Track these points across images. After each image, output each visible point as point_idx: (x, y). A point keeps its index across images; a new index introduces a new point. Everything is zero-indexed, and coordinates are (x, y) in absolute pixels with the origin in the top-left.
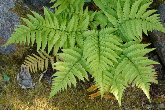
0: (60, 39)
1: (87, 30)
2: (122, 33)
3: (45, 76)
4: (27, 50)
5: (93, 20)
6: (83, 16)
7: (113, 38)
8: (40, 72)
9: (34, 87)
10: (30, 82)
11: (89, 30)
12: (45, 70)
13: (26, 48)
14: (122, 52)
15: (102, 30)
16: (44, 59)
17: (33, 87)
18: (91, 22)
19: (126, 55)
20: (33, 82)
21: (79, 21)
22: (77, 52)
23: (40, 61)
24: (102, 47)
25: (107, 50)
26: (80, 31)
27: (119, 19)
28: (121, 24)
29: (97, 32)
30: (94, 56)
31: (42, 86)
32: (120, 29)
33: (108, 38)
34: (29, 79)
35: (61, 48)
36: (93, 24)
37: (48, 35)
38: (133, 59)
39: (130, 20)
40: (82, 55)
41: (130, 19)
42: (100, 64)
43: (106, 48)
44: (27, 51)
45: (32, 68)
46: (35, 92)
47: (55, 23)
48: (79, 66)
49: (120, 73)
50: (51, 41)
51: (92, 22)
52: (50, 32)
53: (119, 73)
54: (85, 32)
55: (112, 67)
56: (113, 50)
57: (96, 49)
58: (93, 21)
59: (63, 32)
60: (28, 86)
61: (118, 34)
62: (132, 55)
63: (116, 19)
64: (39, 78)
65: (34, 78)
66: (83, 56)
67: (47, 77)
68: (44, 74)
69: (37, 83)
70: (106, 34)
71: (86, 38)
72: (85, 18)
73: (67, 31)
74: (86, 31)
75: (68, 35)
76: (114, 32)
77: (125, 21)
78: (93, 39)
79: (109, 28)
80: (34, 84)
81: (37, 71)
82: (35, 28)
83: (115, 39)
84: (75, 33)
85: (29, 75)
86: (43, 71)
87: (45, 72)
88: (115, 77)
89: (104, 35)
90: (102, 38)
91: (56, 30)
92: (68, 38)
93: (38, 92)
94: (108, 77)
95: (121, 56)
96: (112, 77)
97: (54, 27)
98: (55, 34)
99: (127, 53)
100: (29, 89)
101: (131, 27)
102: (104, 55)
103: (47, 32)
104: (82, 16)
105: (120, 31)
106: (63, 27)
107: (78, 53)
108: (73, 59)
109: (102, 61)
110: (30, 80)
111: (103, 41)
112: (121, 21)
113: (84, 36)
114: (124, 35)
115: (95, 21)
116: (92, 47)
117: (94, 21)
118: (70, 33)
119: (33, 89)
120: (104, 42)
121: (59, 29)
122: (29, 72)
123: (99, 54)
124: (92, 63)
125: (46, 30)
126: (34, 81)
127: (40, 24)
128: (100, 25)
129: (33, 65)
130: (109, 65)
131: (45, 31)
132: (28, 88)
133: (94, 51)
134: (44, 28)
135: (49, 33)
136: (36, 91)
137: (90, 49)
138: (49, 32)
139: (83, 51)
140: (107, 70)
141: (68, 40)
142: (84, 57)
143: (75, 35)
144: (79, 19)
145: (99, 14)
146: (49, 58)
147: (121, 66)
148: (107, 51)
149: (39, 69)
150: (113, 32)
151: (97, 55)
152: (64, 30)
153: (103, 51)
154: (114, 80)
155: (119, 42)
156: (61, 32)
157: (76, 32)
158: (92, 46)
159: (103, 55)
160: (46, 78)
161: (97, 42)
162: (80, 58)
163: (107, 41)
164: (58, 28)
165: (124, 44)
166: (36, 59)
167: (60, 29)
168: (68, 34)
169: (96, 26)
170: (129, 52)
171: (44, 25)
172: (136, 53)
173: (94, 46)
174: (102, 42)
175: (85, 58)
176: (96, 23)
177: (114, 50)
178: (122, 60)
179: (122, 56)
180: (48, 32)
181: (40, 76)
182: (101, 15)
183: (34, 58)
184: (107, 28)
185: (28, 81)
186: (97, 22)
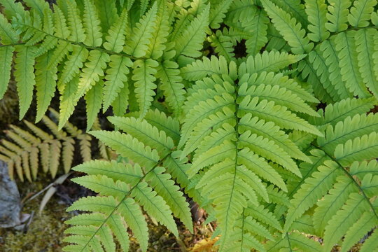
0: (105, 80)
1: (200, 54)
2: (318, 75)
3: (58, 194)
4: (12, 106)
5: (223, 26)
6: (190, 7)
7: (288, 89)
8: (45, 178)
9: (23, 226)
10: (12, 208)
11: (204, 58)
12: (64, 173)
13: (10, 100)
14: (315, 140)
15: (250, 58)
16: (62, 141)
17: (22, 223)
18: (214, 31)
19: (328, 149)
20: (22, 210)
21: (174, 23)
22: (161, 127)
23: (49, 144)
24: (246, 119)
25: (266, 131)
26: (176, 59)
27: (309, 27)
28: (316, 44)
29: (233, 64)
30: (216, 150)
31: (49, 225)
32: (311, 60)
33: (269, 86)
34: (12, 198)
35: (104, 111)
36: (222, 37)
37: (61, 66)
38: (355, 167)
39: (349, 32)
40: (177, 138)
41: (350, 27)
42: (239, 180)
43: (262, 121)
44: (11, 110)
45: (22, 165)
46: (25, 243)
47: (89, 25)
48: (164, 180)
49: (306, 212)
50: (72, 85)
51: (219, 32)
52: (70, 53)
53: (304, 214)
54: (193, 63)
55: (280, 190)
56: (284, 130)
57: (226, 125)
58: (221, 29)
59: (116, 59)
60: (6, 219)
61: (304, 76)
62: (351, 151)
63: (300, 25)
64: (41, 198)
65: (28, 195)
66: (180, 144)
67: (66, 196)
68: (59, 187)
69: (35, 214)
70: (264, 73)
71: (194, 83)
72: (195, 16)
73: (129, 56)
74: (196, 59)
75: (131, 69)
76: (290, 67)
77: (332, 34)
78: (218, 87)
79: (272, 52)
80: (27, 216)
81: (38, 176)
82: (16, 39)
83: (294, 91)
84: (157, 64)
85: (13, 185)
86: (58, 176)
87: (61, 180)
88: (287, 225)
89: (256, 74)
90: (249, 86)
91: (90, 50)
92: (133, 78)
93: (34, 242)
94: (264, 224)
95: (312, 152)
96: (277, 225)
97: (82, 38)
98: (88, 61)
99: (334, 142)
100: (9, 229)
101: (353, 55)
102: (254, 149)
103: (56, 52)
104: (187, 9)
105: (310, 65)
106: (117, 40)
107: (163, 133)
108: (146, 154)
109: (243, 168)
110: (14, 201)
111: (252, 97)
112: (317, 34)
113: (189, 77)
114: (322, 80)
115: (228, 28)
116: (212, 116)
117: (225, 29)
118: (138, 63)
119: (20, 231)
120: (256, 99)
121: (102, 47)
122: (11, 177)
123: (235, 143)
124: (207, 174)
125: (56, 47)
126: (25, 206)
127: (35, 26)
128: (243, 41)
129: (27, 156)
130: (269, 183)
131: (51, 51)
132: (6, 226)
133: (220, 130)
134: (49, 39)
135: (66, 59)
136: (29, 238)
137: (207, 123)
138: (66, 53)
139: (181, 125)
140: (262, 202)
141: (131, 84)
142: (182, 149)
143: (155, 71)
144: (176, 19)
145: (243, 7)
146: (75, 138)
147: (309, 189)
148: (265, 135)
149: (46, 169)
150: (285, 69)
151: (227, 145)
152: (119, 49)
153: (249, 132)
154: (284, 235)
155: (306, 102)
156: (107, 58)
157: (162, 61)
158: (214, 112)
159: (251, 149)
160: (64, 200)
161: (232, 99)
162: (171, 150)
163: (265, 97)
164: (99, 42)
165: (321, 110)
166: (37, 137)
167: (107, 46)
168: (131, 64)
169: (232, 44)
170: (343, 139)
171: (49, 29)
172: (366, 146)
173: (219, 114)
174: (247, 98)
175: (187, 152)
176: (230, 36)
177: (287, 132)
178: (314, 168)
179: (314, 151)
180: (62, 55)
181: (46, 192)
182: (251, 10)
183: (30, 136)
184: (265, 52)
185: (8, 204)
186: (236, 32)
